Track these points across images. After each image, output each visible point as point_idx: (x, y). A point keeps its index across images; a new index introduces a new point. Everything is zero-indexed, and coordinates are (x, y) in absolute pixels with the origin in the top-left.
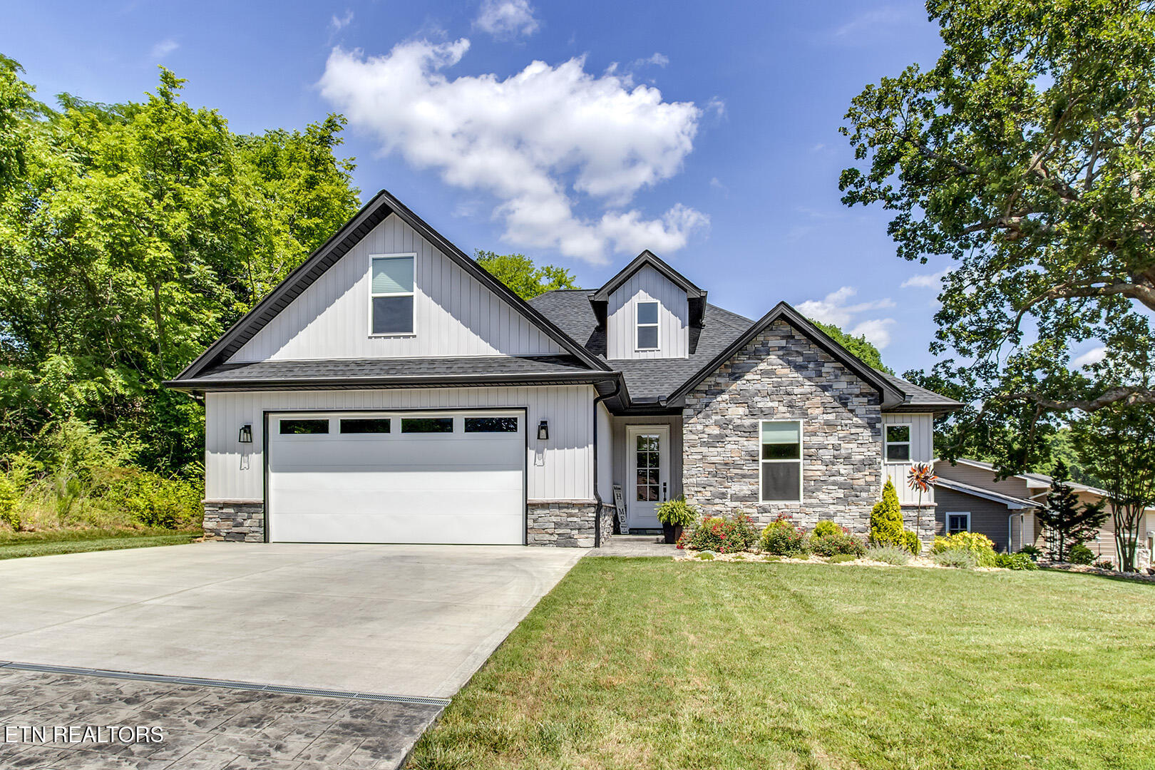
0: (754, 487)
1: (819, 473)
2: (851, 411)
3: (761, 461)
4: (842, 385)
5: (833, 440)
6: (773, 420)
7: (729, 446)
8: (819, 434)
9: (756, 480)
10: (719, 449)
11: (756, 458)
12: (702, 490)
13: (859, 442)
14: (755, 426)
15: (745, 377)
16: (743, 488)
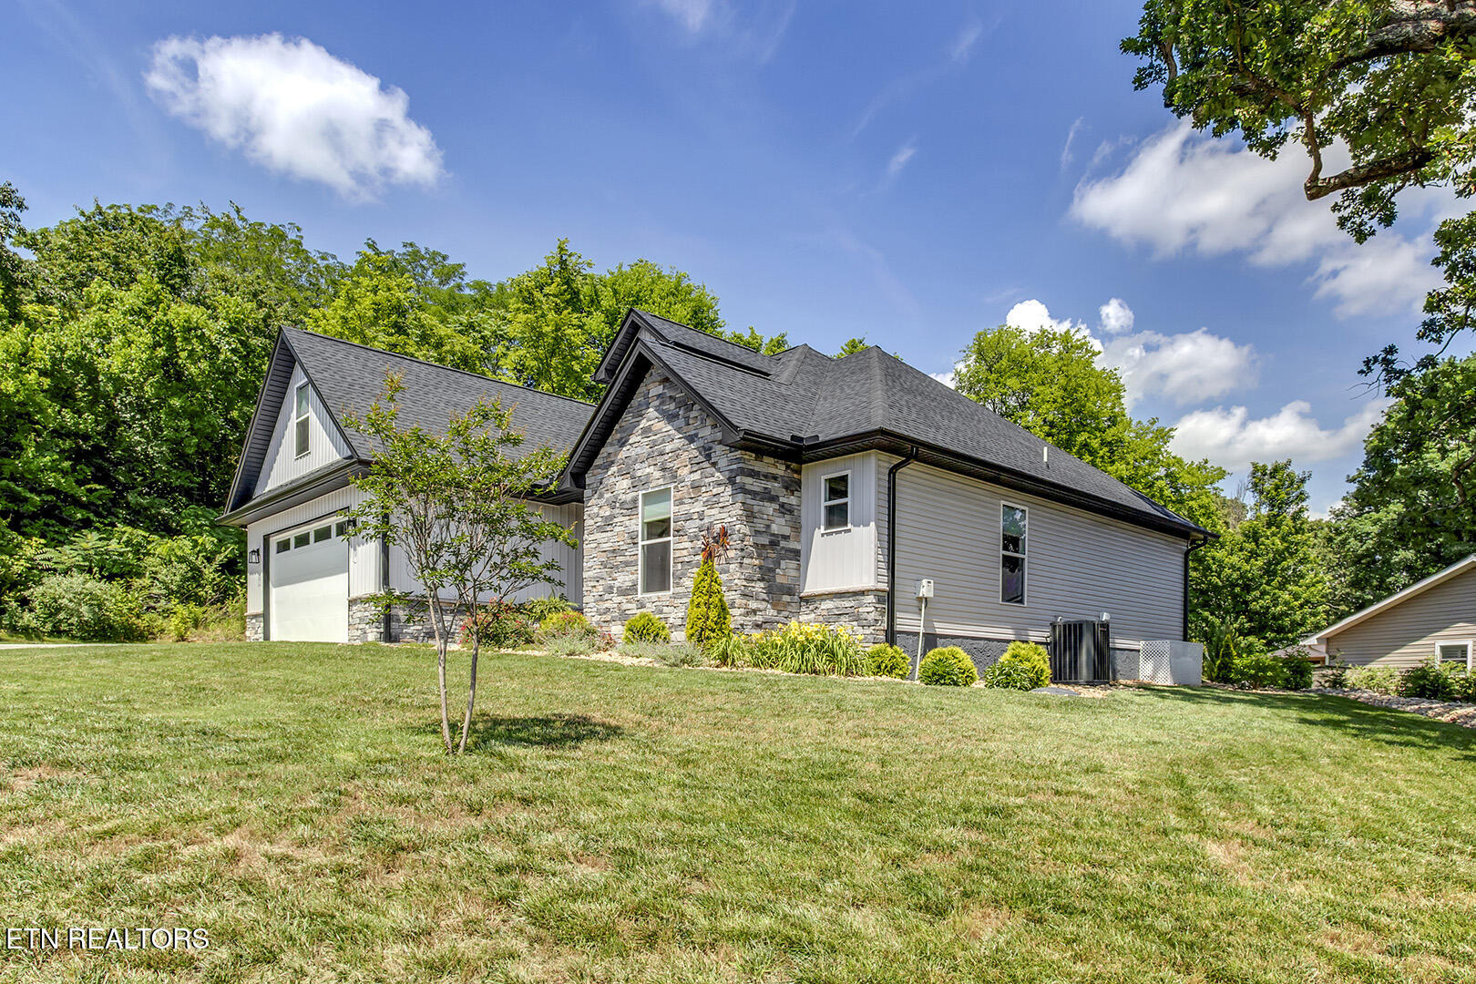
0: (634, 577)
1: (685, 552)
2: (714, 464)
3: (641, 543)
4: (706, 432)
5: (698, 507)
6: (650, 490)
7: (617, 529)
8: (686, 501)
9: (635, 568)
10: (609, 534)
11: (635, 541)
12: (596, 584)
13: (720, 505)
14: (635, 500)
15: (630, 441)
16: (623, 579)
